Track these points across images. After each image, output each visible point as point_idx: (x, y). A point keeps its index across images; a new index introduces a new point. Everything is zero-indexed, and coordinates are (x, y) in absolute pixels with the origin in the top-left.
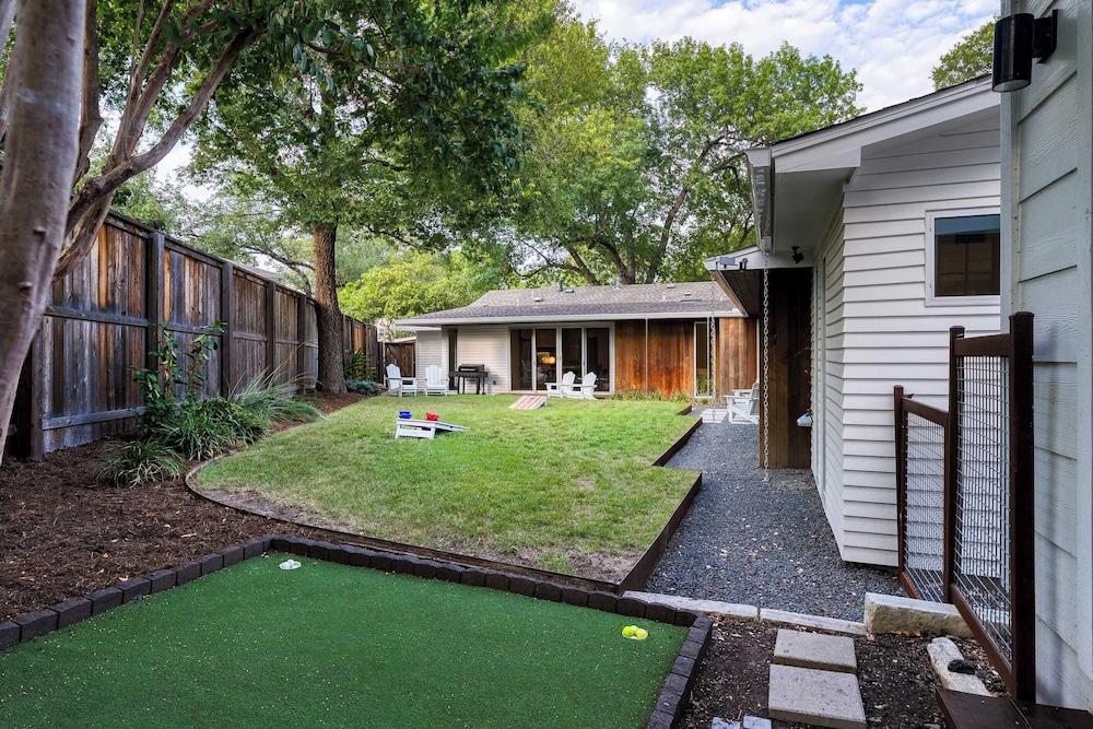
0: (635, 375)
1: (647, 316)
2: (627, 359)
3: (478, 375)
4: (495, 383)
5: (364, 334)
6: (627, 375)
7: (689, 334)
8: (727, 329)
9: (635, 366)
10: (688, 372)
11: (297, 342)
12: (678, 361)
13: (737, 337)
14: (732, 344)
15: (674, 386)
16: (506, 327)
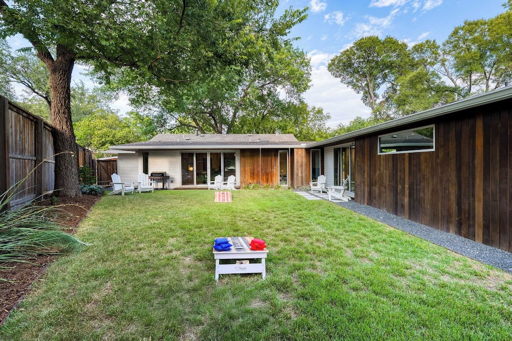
0: (251, 176)
1: (260, 147)
2: (246, 168)
3: (163, 177)
4: (172, 182)
5: (85, 154)
6: (247, 176)
7: (276, 155)
8: (297, 154)
9: (251, 172)
10: (276, 174)
11: (34, 158)
12: (271, 169)
13: (302, 158)
14: (300, 161)
15: (269, 181)
16: (179, 151)
